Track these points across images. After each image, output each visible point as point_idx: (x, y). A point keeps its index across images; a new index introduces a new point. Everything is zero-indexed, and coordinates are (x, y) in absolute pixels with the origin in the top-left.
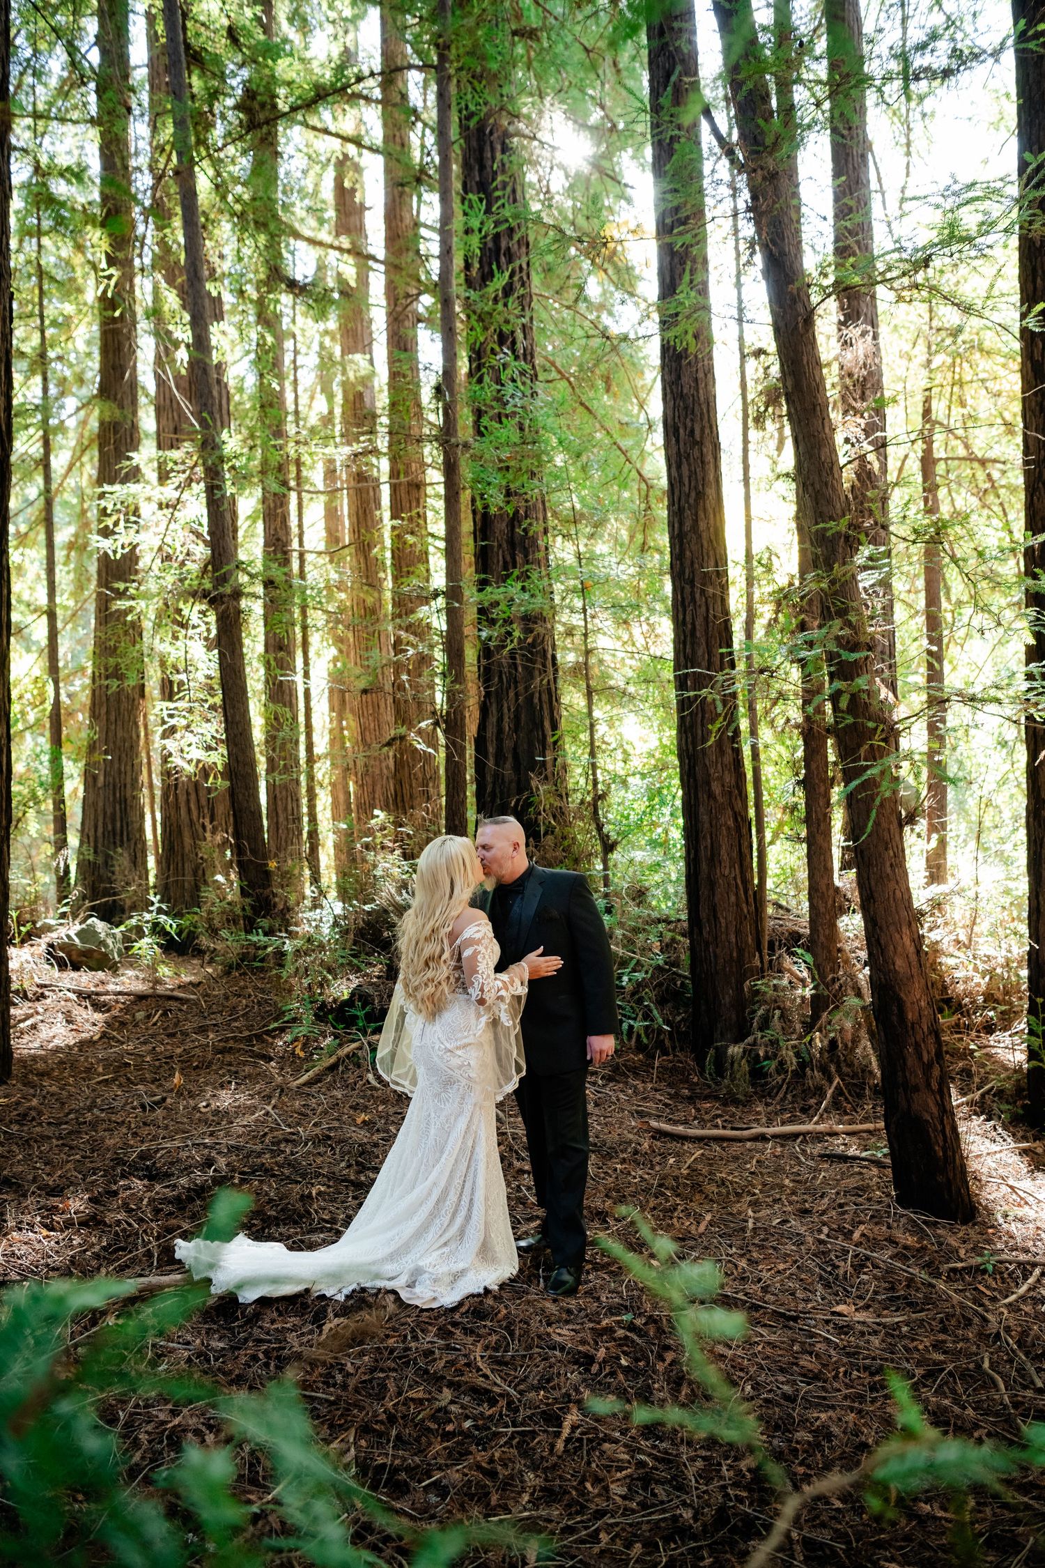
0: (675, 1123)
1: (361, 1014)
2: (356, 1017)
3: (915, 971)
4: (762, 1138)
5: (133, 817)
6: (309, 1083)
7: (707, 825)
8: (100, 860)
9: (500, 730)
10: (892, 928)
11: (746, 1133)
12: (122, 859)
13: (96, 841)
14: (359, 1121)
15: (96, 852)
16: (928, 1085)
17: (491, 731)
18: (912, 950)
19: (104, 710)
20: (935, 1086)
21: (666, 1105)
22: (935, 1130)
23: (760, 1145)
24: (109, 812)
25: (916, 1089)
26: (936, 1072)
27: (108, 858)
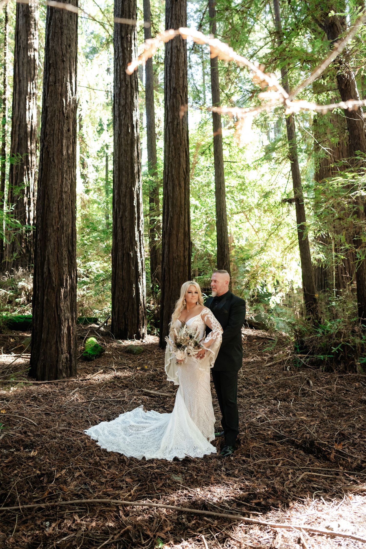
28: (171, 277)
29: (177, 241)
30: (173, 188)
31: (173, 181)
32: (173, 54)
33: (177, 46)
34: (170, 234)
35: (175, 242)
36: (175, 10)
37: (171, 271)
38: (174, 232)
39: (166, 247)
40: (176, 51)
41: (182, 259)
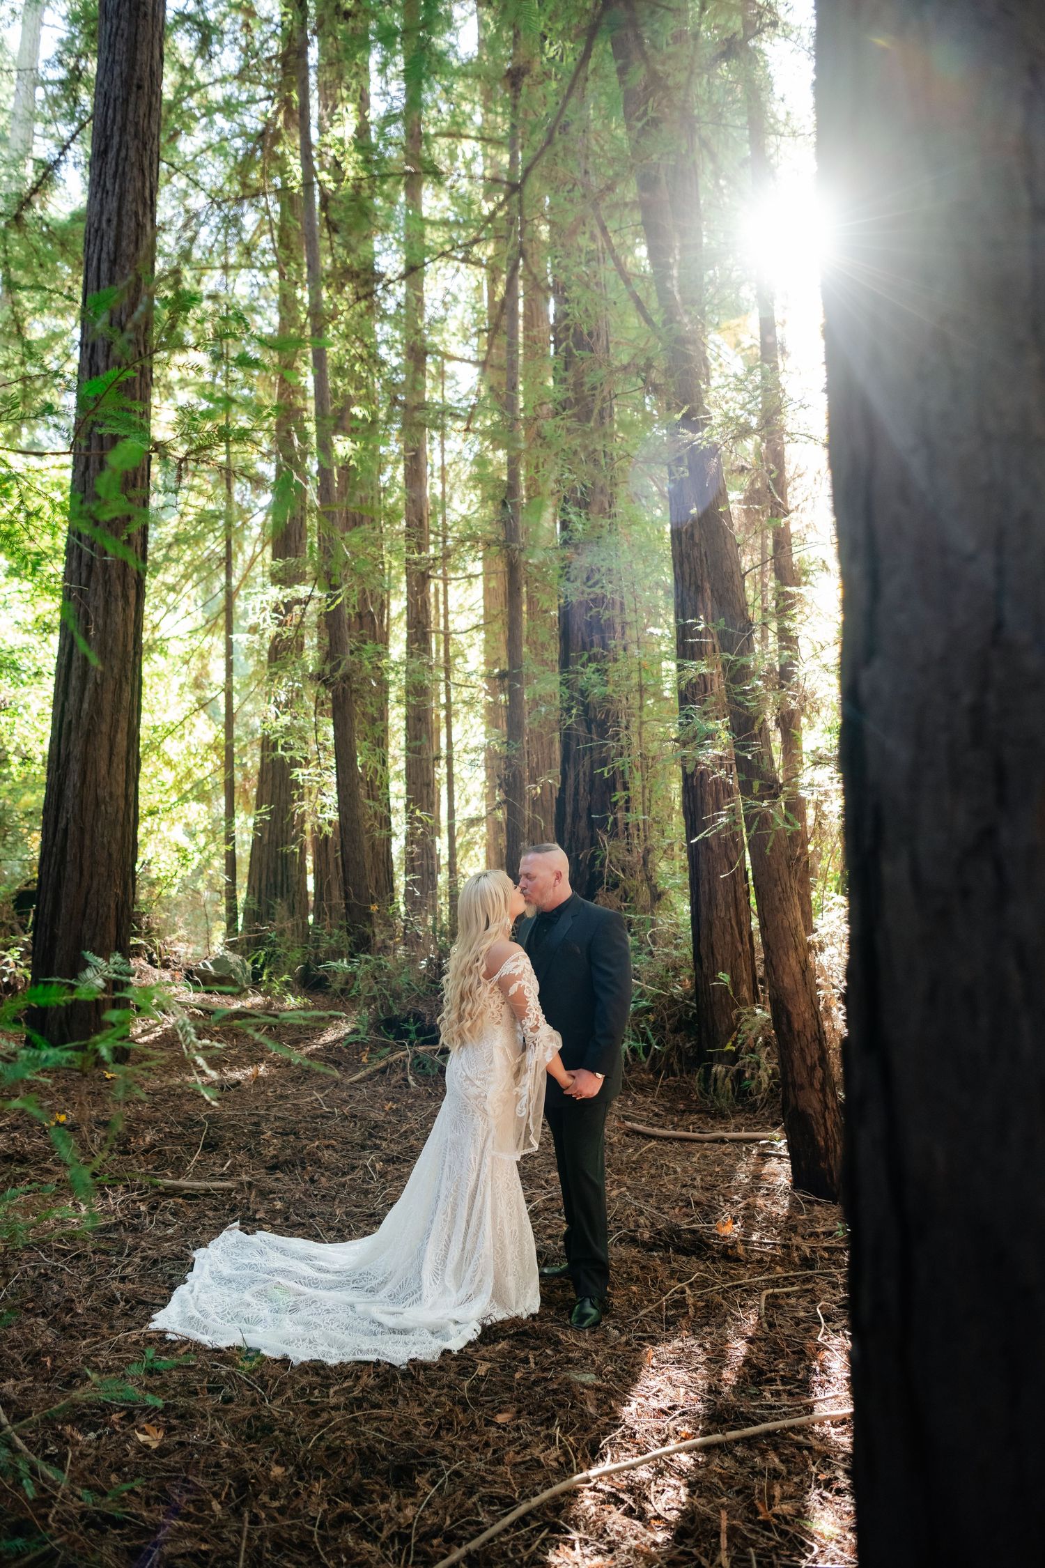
0: (653, 1126)
1: (413, 1028)
2: (408, 1032)
3: (800, 987)
4: (722, 1141)
5: (294, 871)
6: (360, 1081)
7: (705, 873)
8: (264, 908)
9: (577, 793)
10: (781, 952)
11: (706, 1136)
12: (281, 908)
13: (260, 892)
14: (387, 1108)
15: (259, 902)
16: (812, 1085)
17: (570, 791)
18: (797, 970)
19: (270, 776)
20: (817, 1086)
21: (656, 1115)
22: (818, 1123)
23: (717, 1146)
24: (272, 866)
25: (802, 1087)
26: (819, 1073)
27: (270, 907)
28: (87, 854)
29: (111, 754)
30: (107, 602)
31: (106, 583)
32: (125, 229)
33: (136, 214)
34: (89, 731)
35: (106, 756)
36: (136, 111)
37: (87, 837)
38: (105, 728)
39: (75, 767)
40: (133, 224)
41: (122, 804)
